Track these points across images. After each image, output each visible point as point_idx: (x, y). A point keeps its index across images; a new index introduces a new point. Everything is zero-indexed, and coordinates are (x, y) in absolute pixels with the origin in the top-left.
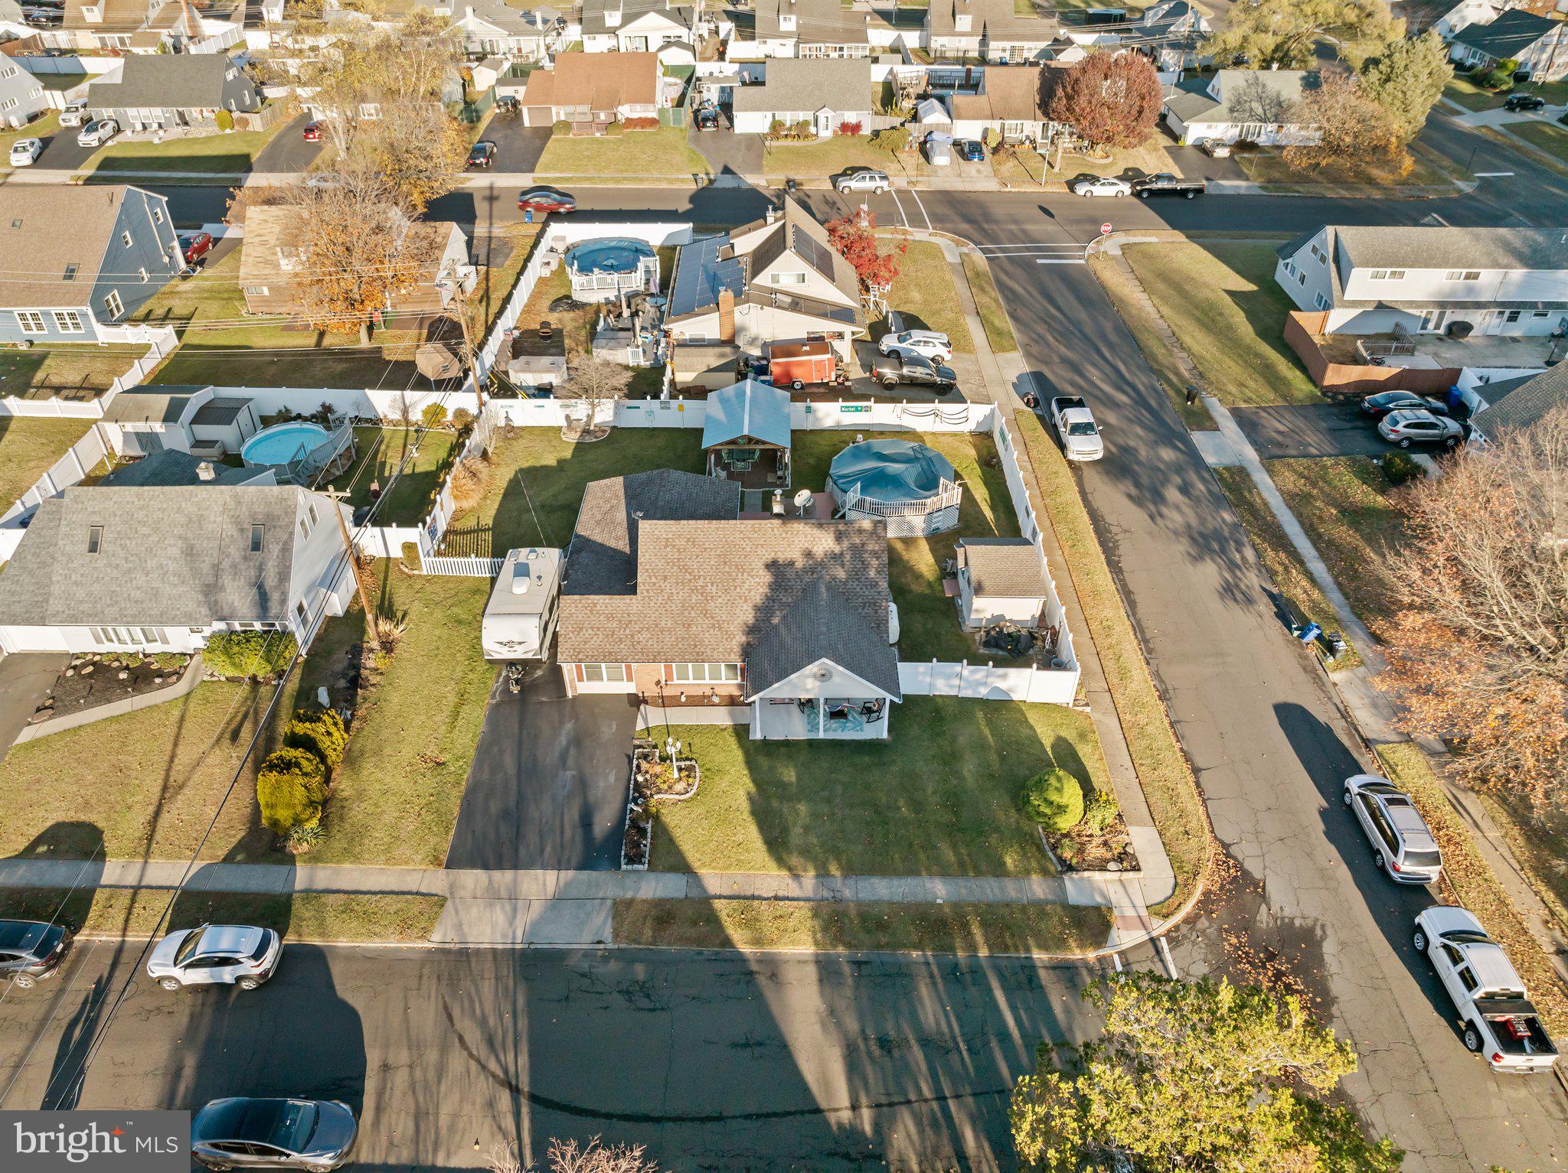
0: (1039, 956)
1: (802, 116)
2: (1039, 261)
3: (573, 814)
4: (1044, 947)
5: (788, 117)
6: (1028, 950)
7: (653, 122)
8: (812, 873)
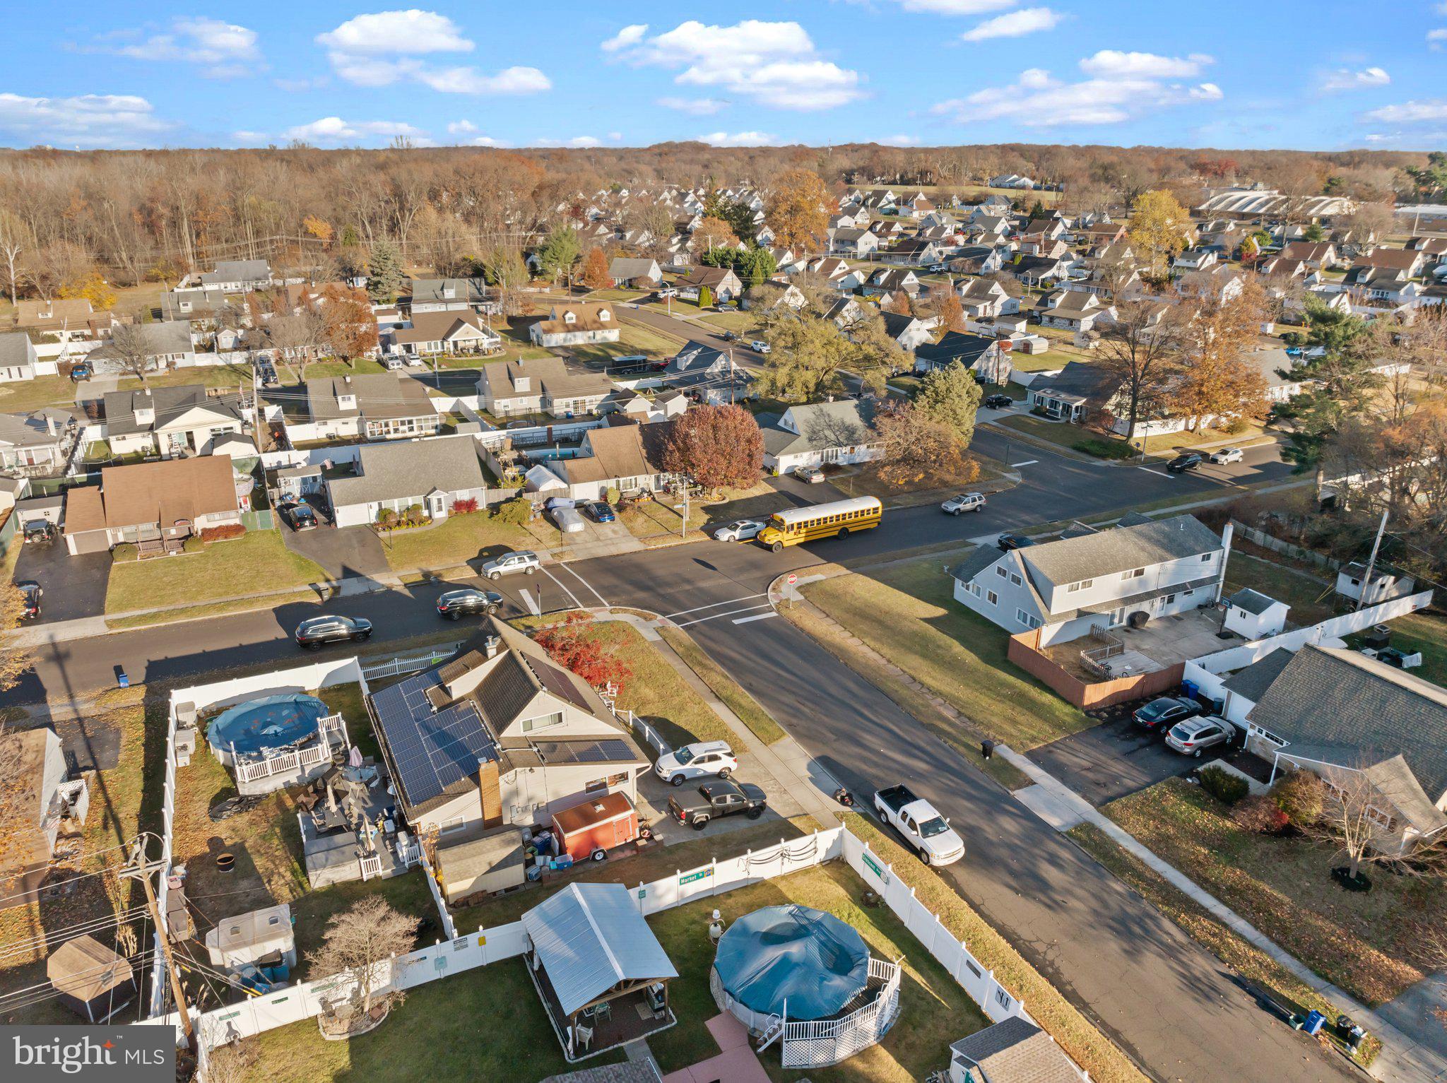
2: (736, 622)
5: (396, 505)
7: (237, 529)
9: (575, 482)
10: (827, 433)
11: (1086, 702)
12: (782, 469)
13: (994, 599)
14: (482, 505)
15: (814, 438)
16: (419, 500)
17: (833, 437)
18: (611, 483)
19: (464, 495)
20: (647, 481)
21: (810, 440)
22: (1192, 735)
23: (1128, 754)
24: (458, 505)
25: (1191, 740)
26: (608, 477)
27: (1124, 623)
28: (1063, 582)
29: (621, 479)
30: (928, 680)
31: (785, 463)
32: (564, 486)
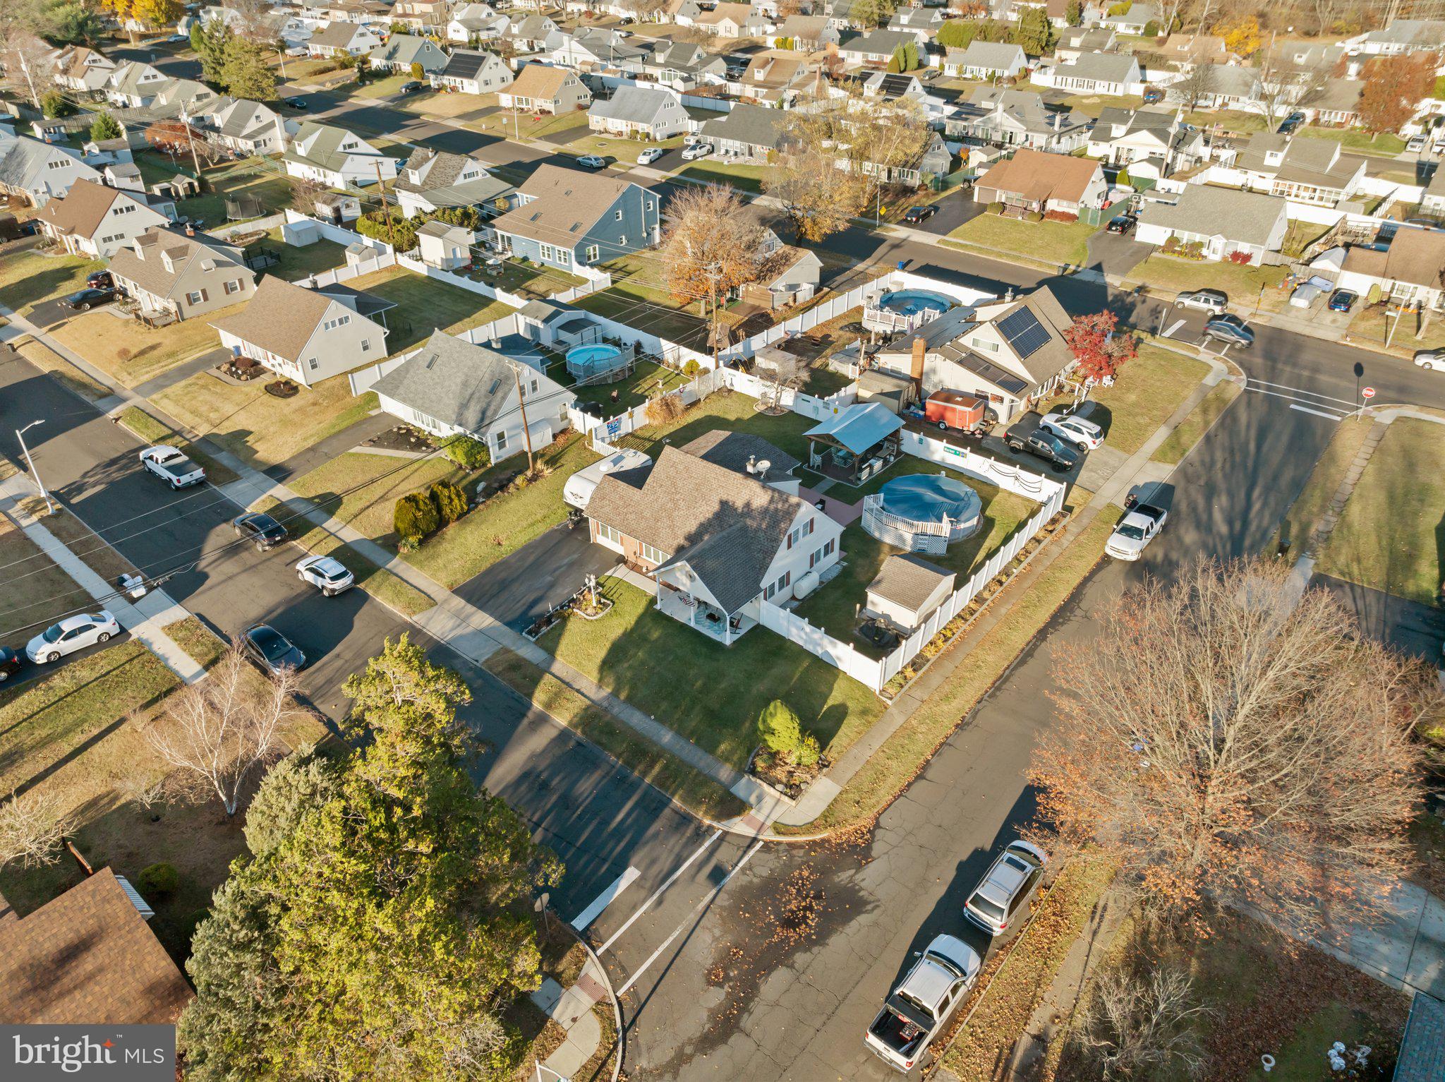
0: (676, 802)
1: (1198, 237)
2: (1292, 406)
3: (532, 597)
4: (683, 800)
5: (1186, 236)
6: (673, 794)
7: (1072, 218)
8: (609, 690)
9: (1352, 270)
16: (1206, 240)
19: (1247, 249)
20: (1430, 295)
24: (1236, 255)
26: (1389, 277)
29: (1400, 283)
32: (1339, 271)
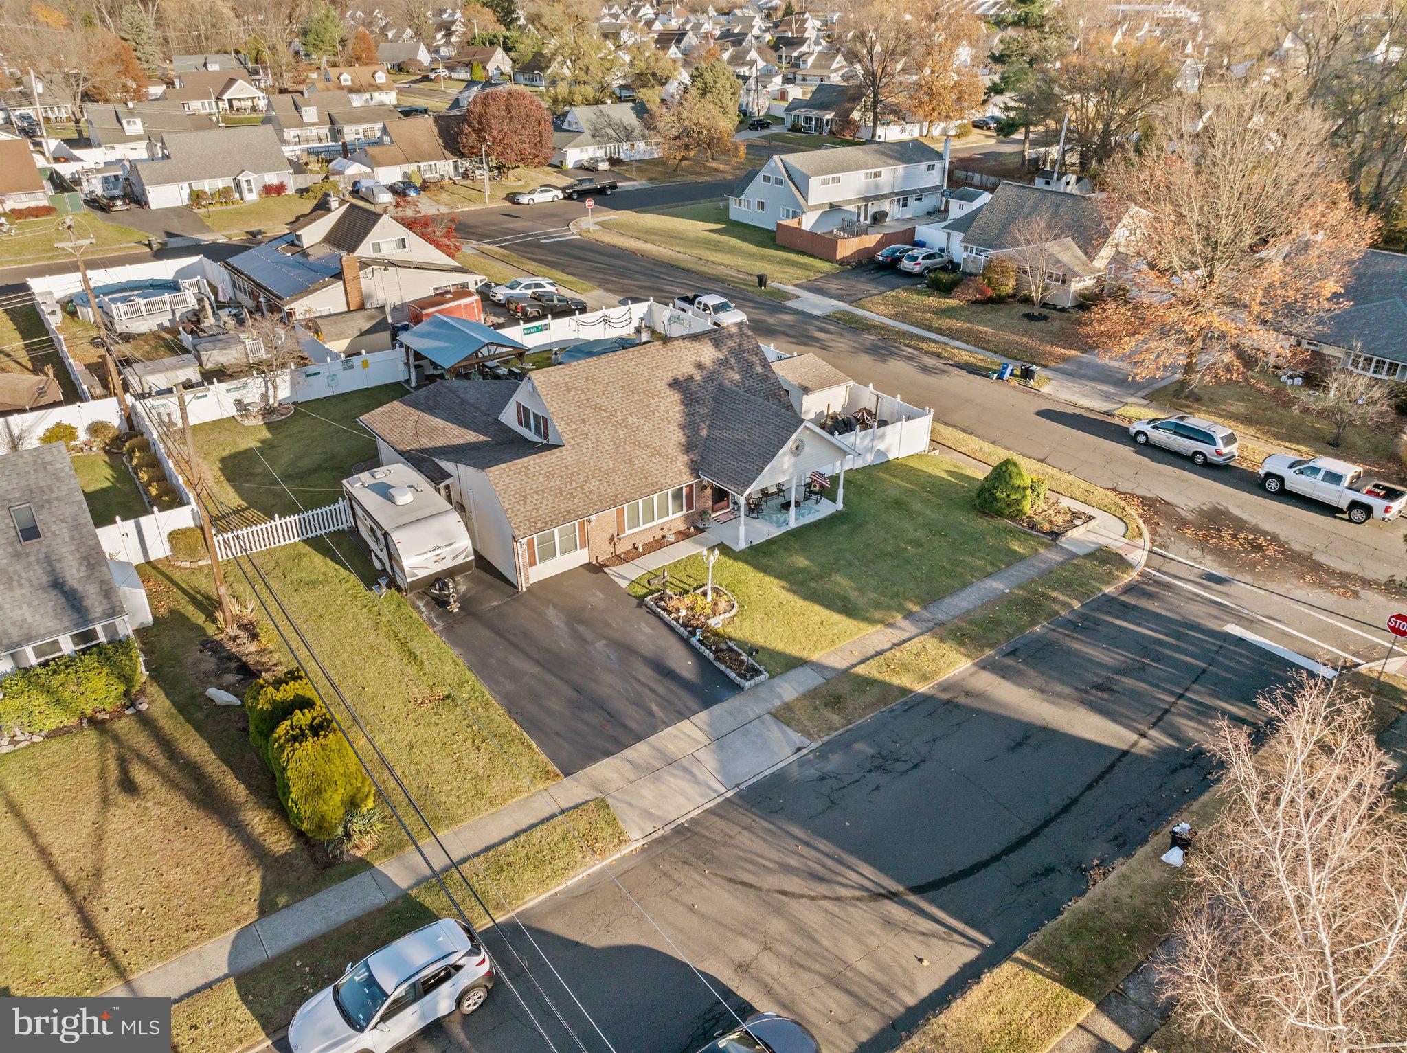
2: (542, 241)
4: (1108, 583)
5: (207, 186)
6: (1100, 590)
8: (899, 617)
9: (379, 165)
10: (608, 130)
11: (839, 256)
12: (570, 164)
13: (761, 205)
14: (291, 191)
15: (597, 135)
16: (228, 182)
17: (614, 134)
18: (413, 167)
19: (272, 179)
20: (445, 167)
21: (593, 136)
22: (920, 257)
23: (872, 280)
24: (268, 190)
25: (920, 260)
26: (408, 161)
27: (868, 222)
28: (817, 174)
29: (422, 164)
30: (712, 259)
31: (575, 156)
32: (368, 170)
